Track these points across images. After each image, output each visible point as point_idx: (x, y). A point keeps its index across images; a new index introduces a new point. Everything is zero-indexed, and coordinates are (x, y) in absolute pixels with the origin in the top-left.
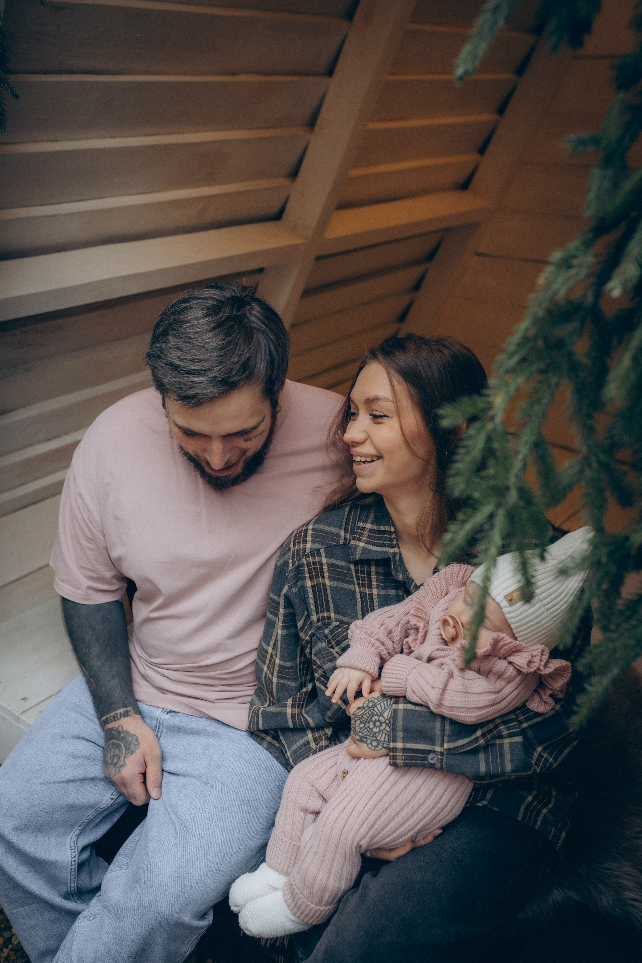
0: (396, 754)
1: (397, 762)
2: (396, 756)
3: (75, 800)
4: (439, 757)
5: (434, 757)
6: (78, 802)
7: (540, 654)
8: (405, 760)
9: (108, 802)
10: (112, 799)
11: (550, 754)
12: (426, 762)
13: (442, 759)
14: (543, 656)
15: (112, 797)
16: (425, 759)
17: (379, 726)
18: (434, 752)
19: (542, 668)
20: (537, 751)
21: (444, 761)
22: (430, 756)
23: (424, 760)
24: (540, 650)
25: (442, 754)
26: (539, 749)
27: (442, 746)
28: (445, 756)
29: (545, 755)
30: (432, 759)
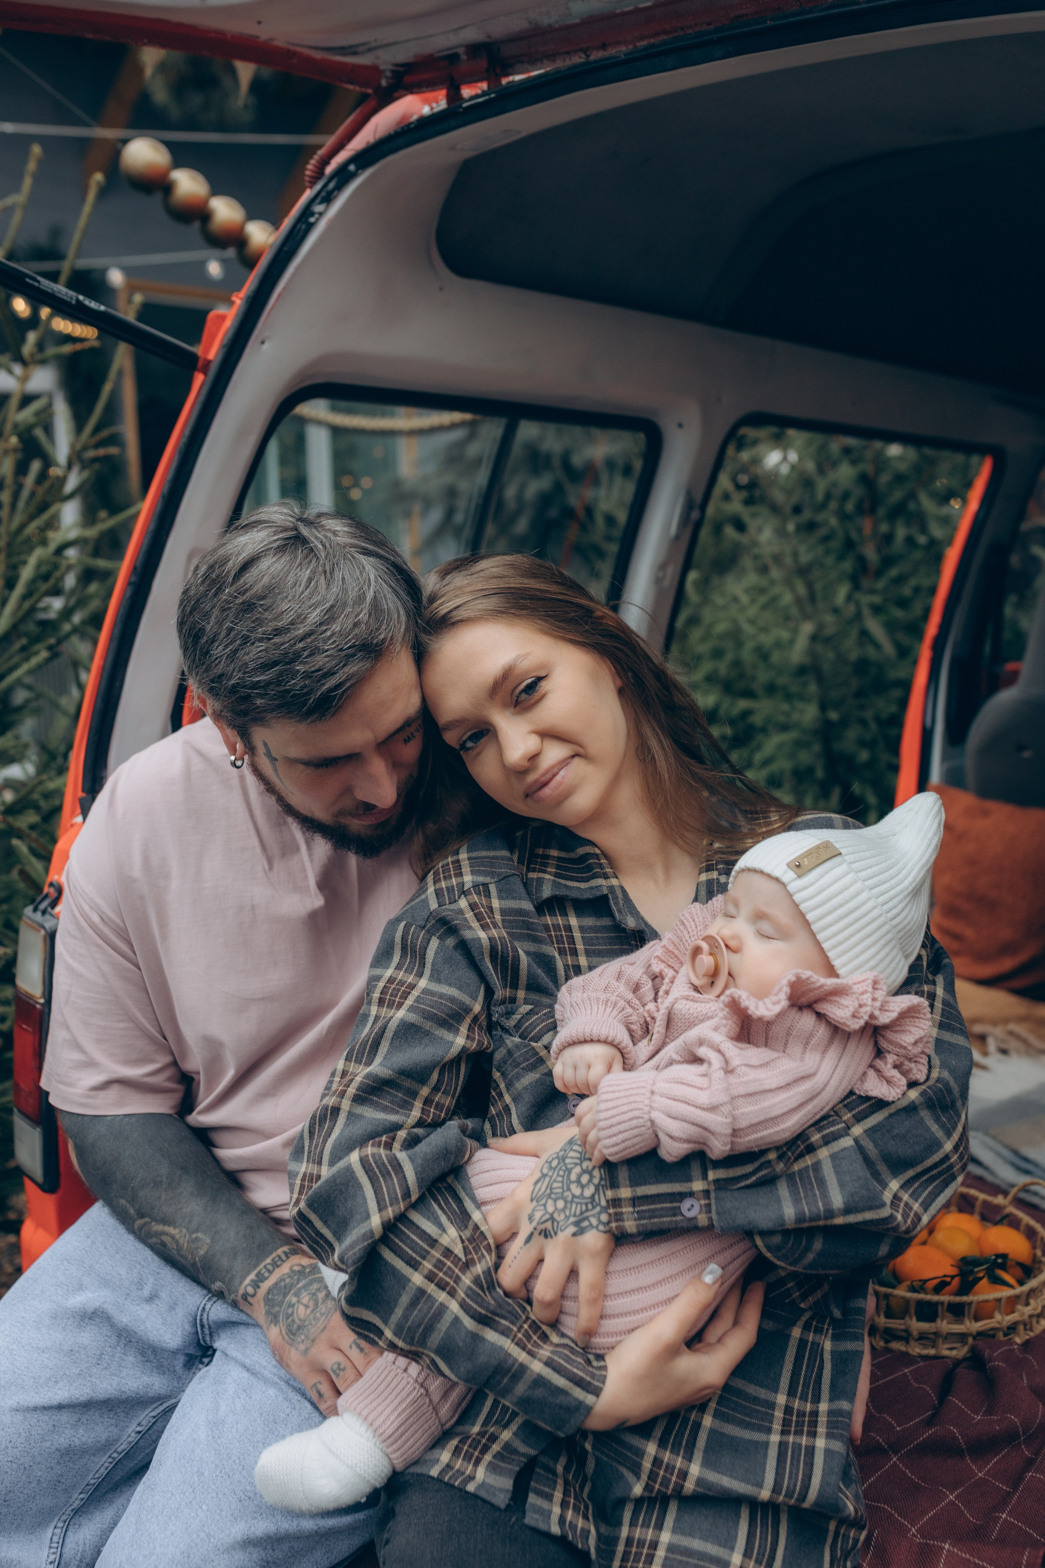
0: (620, 1210)
1: (624, 1226)
2: (622, 1213)
3: (73, 1439)
4: (702, 1202)
5: (693, 1206)
6: (77, 1443)
7: (870, 989)
8: (640, 1219)
9: (130, 1439)
10: (139, 1432)
11: (915, 1196)
12: (679, 1218)
13: (708, 1206)
14: (876, 992)
15: (139, 1429)
16: (677, 1211)
17: (590, 1181)
18: (691, 1194)
19: (877, 1013)
20: (891, 1189)
21: (714, 1208)
22: (685, 1205)
23: (675, 1215)
24: (870, 981)
25: (706, 1193)
26: (894, 1185)
27: (705, 1177)
28: (713, 1195)
29: (906, 1197)
30: (689, 1210)
